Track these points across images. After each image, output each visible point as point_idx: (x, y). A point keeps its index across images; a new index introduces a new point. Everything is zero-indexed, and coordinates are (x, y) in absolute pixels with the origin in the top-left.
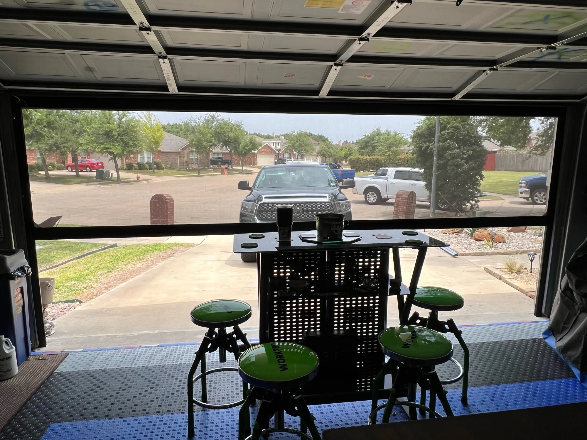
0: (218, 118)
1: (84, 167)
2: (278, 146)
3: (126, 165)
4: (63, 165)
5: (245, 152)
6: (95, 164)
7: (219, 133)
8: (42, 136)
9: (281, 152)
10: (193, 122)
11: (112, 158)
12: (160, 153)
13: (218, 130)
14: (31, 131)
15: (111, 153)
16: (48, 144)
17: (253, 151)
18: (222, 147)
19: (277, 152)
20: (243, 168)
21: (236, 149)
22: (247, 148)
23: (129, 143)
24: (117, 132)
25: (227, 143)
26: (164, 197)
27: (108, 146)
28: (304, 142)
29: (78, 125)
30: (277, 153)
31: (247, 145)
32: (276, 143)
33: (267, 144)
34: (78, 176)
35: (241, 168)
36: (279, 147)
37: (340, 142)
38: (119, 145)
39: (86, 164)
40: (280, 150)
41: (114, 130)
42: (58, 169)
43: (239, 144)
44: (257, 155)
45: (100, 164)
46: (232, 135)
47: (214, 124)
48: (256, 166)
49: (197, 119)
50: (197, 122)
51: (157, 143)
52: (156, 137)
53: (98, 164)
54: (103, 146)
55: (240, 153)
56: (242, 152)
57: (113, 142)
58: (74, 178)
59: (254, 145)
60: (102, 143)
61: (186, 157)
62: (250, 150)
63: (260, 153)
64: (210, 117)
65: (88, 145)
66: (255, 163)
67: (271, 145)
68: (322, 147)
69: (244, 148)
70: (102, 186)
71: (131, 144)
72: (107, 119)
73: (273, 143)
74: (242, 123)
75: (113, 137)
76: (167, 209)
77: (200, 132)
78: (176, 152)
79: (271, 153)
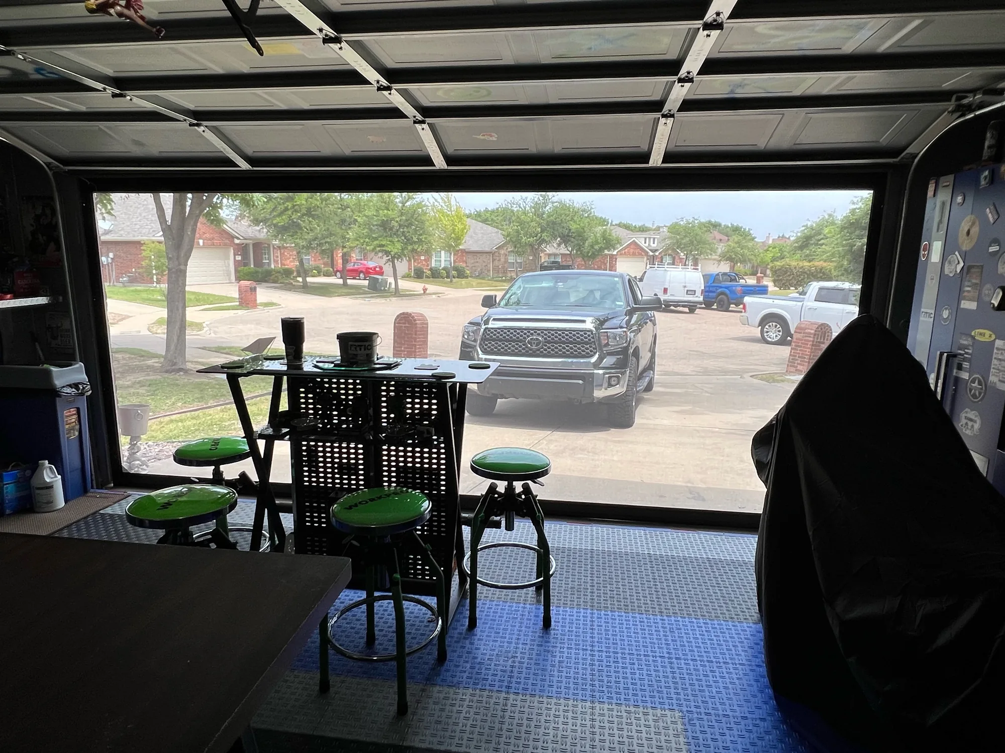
0: (553, 198)
1: (355, 273)
2: (654, 243)
3: (414, 270)
4: (331, 269)
5: (593, 253)
6: (371, 269)
7: (554, 223)
8: (299, 226)
9: (657, 254)
10: (515, 206)
11: (389, 260)
12: (464, 254)
13: (552, 218)
14: (286, 221)
15: (387, 253)
16: (306, 239)
17: (606, 252)
18: (559, 245)
19: (651, 254)
21: (579, 248)
22: (597, 247)
23: (412, 238)
24: (397, 222)
25: (566, 239)
26: (413, 317)
27: (383, 243)
28: (698, 237)
29: (348, 212)
30: (650, 256)
31: (597, 243)
32: (650, 238)
33: (634, 240)
34: (345, 284)
36: (655, 245)
37: (768, 238)
38: (399, 241)
39: (359, 268)
40: (656, 250)
41: (393, 219)
42: (324, 275)
43: (584, 240)
44: (616, 259)
45: (377, 269)
46: (574, 227)
47: (548, 208)
49: (520, 202)
50: (522, 206)
51: (458, 239)
52: (457, 230)
53: (375, 268)
54: (376, 242)
55: (586, 254)
56: (588, 252)
57: (391, 236)
58: (341, 288)
59: (609, 243)
60: (376, 239)
61: (503, 260)
62: (601, 250)
63: (621, 255)
64: (542, 198)
65: (358, 240)
66: (612, 269)
67: (641, 242)
68: (730, 246)
69: (592, 246)
70: (373, 301)
71: (415, 239)
72: (385, 203)
73: (645, 239)
74: (593, 207)
75: (391, 229)
76: (416, 334)
77: (521, 223)
78: (487, 253)
79: (640, 254)
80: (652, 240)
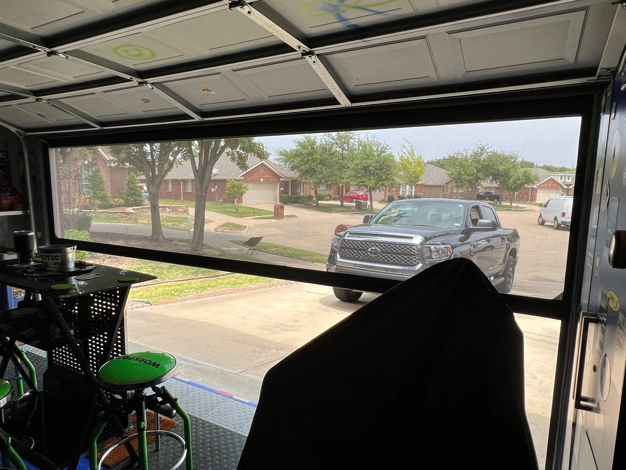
0: (488, 150)
1: (350, 199)
2: (569, 179)
3: (388, 197)
4: (338, 196)
5: (516, 187)
6: (360, 196)
7: (488, 166)
8: (315, 171)
9: (571, 187)
10: (459, 155)
11: (368, 191)
12: (423, 187)
13: (486, 163)
14: (308, 167)
15: (366, 187)
16: (318, 178)
17: (526, 186)
18: (492, 181)
19: (566, 187)
20: (511, 204)
21: (506, 183)
22: (518, 182)
23: (382, 176)
24: (373, 167)
25: (496, 177)
27: (363, 180)
29: (346, 161)
30: (565, 189)
31: (519, 179)
32: (565, 176)
33: (552, 178)
34: (342, 205)
35: (509, 204)
38: (374, 179)
39: (353, 196)
40: (571, 185)
41: (370, 165)
42: (334, 200)
43: (510, 177)
44: (536, 191)
45: (364, 196)
46: (501, 168)
47: (483, 156)
48: (534, 203)
51: (417, 177)
52: (416, 171)
53: (363, 196)
54: (360, 180)
55: (510, 187)
56: (512, 186)
57: (369, 176)
58: (339, 207)
59: (528, 180)
60: (359, 177)
61: (449, 191)
62: (522, 184)
63: (540, 188)
64: (479, 150)
65: (349, 179)
66: (533, 199)
67: (558, 180)
69: (515, 182)
70: (355, 216)
71: (384, 178)
72: (367, 155)
73: (561, 177)
74: (519, 155)
75: (370, 172)
77: (462, 166)
78: (439, 186)
79: (556, 188)
80: (567, 177)
